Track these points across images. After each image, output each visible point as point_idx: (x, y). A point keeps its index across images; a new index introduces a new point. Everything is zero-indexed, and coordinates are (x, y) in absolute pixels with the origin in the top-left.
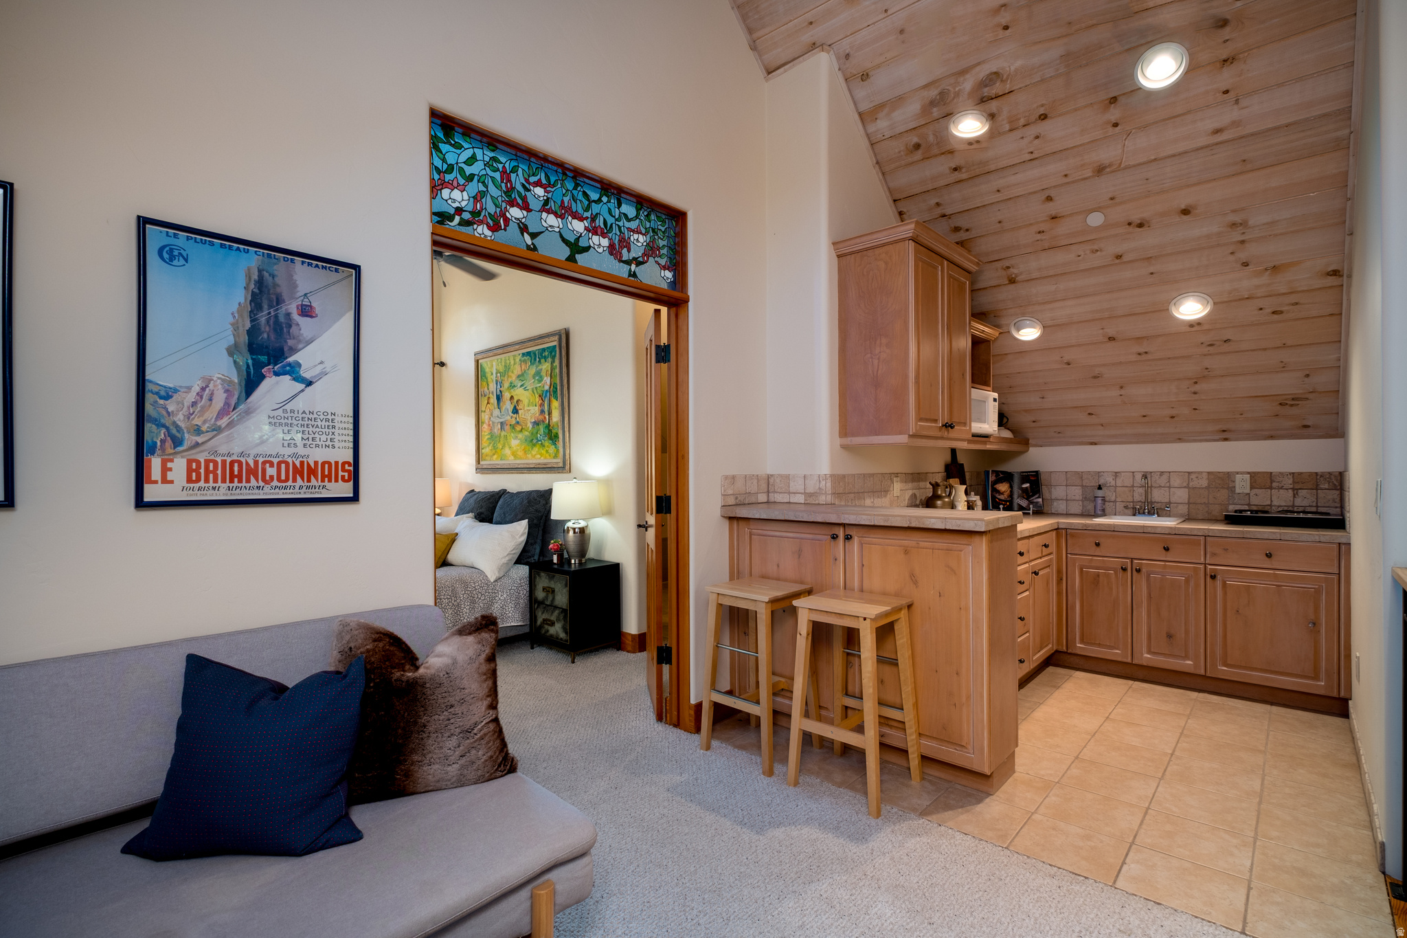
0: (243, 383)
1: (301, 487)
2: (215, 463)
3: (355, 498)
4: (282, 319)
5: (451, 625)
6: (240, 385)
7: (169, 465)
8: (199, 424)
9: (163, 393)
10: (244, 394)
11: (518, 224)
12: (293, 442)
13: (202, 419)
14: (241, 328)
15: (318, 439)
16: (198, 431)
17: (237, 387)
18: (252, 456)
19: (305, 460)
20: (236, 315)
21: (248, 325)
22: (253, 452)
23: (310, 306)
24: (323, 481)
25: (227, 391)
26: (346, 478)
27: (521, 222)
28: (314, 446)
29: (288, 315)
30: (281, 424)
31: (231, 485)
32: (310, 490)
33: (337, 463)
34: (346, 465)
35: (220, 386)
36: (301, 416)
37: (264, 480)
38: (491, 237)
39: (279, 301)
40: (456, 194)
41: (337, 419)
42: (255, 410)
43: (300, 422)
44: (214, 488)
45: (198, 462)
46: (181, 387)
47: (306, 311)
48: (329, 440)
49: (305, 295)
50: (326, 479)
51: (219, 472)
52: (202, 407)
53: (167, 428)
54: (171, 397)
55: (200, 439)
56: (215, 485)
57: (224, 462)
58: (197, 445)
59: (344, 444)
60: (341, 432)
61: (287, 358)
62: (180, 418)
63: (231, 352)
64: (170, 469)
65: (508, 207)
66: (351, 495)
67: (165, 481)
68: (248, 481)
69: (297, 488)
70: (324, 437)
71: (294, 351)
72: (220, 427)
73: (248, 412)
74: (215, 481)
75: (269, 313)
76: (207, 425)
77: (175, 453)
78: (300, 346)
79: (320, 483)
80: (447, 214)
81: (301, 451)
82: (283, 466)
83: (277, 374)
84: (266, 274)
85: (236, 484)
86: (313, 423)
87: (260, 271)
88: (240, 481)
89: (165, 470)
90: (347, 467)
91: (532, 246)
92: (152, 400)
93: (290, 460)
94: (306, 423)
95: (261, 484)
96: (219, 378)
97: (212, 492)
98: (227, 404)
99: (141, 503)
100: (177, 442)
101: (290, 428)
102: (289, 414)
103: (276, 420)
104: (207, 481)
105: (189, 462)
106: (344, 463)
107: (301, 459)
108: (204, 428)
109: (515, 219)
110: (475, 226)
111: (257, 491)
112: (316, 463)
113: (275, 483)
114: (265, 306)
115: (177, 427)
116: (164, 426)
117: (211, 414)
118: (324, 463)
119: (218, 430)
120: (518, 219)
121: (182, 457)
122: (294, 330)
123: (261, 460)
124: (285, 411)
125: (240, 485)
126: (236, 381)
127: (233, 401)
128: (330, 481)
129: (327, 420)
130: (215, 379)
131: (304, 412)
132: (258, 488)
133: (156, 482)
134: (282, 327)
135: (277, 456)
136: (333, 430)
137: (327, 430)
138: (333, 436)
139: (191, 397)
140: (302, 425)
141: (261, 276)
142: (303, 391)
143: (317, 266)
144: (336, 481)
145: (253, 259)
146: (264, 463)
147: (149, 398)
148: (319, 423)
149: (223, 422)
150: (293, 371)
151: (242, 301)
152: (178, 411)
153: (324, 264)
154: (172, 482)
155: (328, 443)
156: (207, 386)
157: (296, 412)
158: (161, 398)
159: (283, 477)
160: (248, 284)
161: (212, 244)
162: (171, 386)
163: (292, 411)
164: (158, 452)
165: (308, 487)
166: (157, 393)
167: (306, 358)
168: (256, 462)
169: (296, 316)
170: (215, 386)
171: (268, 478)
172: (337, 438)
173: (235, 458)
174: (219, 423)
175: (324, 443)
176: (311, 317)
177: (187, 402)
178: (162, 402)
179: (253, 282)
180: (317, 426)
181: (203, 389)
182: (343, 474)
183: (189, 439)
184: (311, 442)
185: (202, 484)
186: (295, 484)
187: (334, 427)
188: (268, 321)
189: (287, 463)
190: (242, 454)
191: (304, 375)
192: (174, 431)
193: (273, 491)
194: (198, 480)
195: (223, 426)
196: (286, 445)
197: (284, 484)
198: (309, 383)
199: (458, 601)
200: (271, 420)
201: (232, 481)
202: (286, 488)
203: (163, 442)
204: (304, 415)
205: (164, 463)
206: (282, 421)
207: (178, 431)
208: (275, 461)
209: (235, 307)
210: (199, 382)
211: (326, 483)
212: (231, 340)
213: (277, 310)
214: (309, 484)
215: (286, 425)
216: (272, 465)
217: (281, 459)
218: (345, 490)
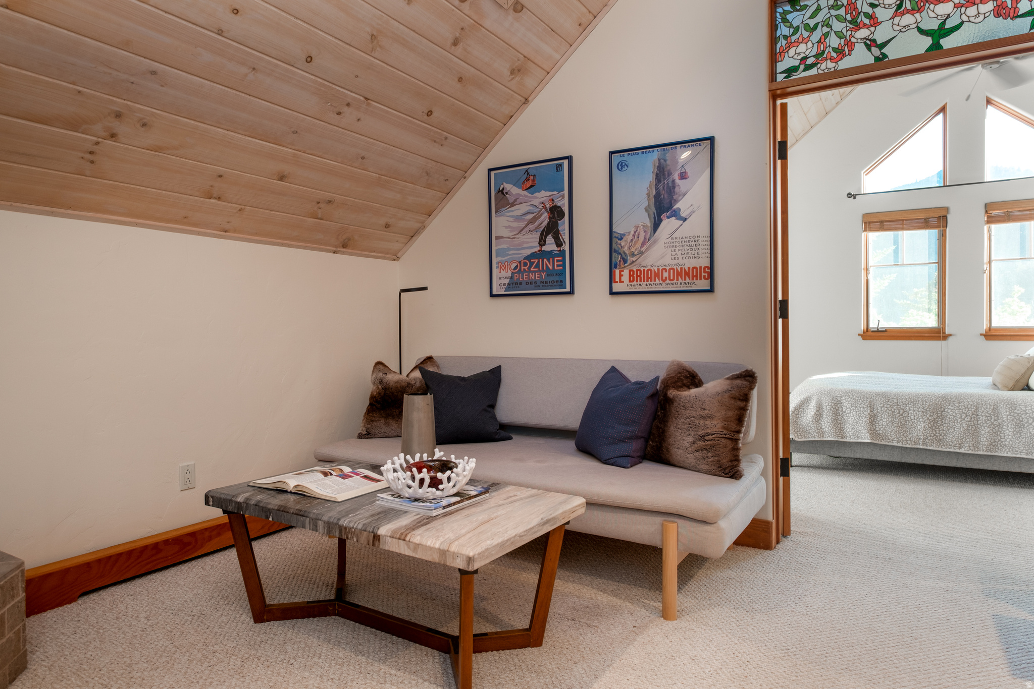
0: (653, 225)
1: (681, 284)
2: (640, 271)
3: (711, 290)
4: (670, 185)
5: (986, 443)
6: (651, 227)
7: (622, 273)
8: (634, 251)
9: (619, 237)
10: (653, 232)
11: (865, 43)
12: (676, 256)
13: (635, 248)
14: (651, 196)
15: (690, 254)
16: (633, 255)
17: (650, 228)
18: (656, 266)
19: (683, 267)
20: (649, 189)
21: (654, 192)
22: (657, 264)
23: (685, 172)
24: (693, 279)
25: (645, 232)
26: (706, 277)
27: (867, 39)
28: (688, 258)
29: (674, 181)
30: (670, 247)
31: (647, 283)
32: (686, 285)
33: (701, 267)
34: (706, 269)
35: (642, 229)
36: (680, 240)
37: (662, 280)
38: (835, 67)
39: (670, 174)
40: (802, 48)
41: (701, 239)
42: (658, 240)
43: (681, 244)
44: (640, 285)
45: (633, 271)
46: (626, 233)
47: (683, 176)
48: (696, 253)
49: (682, 166)
50: (695, 278)
51: (642, 276)
52: (635, 242)
53: (621, 255)
54: (623, 238)
55: (634, 259)
56: (640, 283)
57: (644, 270)
58: (633, 262)
59: (705, 255)
60: (703, 247)
61: (673, 207)
62: (626, 249)
63: (646, 210)
64: (622, 275)
65: (853, 33)
66: (709, 288)
67: (621, 282)
68: (655, 281)
69: (679, 284)
70: (693, 252)
71: (676, 201)
72: (642, 251)
73: (655, 242)
74: (641, 281)
75: (664, 183)
76: (637, 251)
77: (625, 267)
78: (680, 198)
79: (691, 281)
80: (792, 68)
81: (680, 261)
82: (672, 271)
83: (668, 218)
84: (662, 161)
85: (649, 282)
86: (687, 244)
87: (659, 160)
88: (651, 281)
89: (621, 276)
90: (707, 270)
91: (881, 56)
92: (616, 241)
93: (675, 267)
94: (683, 244)
95: (661, 282)
96: (642, 225)
97: (639, 287)
98: (645, 238)
99: (612, 293)
100: (625, 261)
101: (675, 248)
102: (674, 240)
103: (668, 245)
104: (637, 281)
105: (630, 271)
106: (705, 268)
107: (681, 266)
108: (636, 253)
109: (861, 39)
110: (819, 65)
111: (659, 286)
112: (689, 268)
113: (668, 281)
114: (662, 180)
115: (625, 253)
116: (620, 254)
117: (638, 245)
118: (693, 268)
119: (641, 253)
120: (865, 38)
121: (627, 269)
122: (677, 189)
123: (661, 268)
124: (672, 239)
125: (651, 283)
126: (649, 225)
127: (648, 237)
128: (697, 279)
129: (695, 241)
130: (640, 226)
131: (682, 238)
132: (660, 284)
133: (617, 282)
134: (672, 189)
135: (669, 265)
136: (698, 247)
137: (695, 247)
138: (698, 251)
139: (630, 237)
140: (682, 246)
141: (660, 163)
142: (681, 225)
143: (689, 146)
144: (701, 279)
145: (655, 155)
146: (662, 270)
147: (614, 240)
148: (691, 243)
149: (643, 249)
150: (676, 214)
151: (651, 180)
152: (625, 245)
153: (693, 143)
154: (623, 282)
155: (696, 255)
156: (637, 230)
157: (678, 238)
158: (619, 240)
159: (672, 278)
160: (654, 170)
161: (638, 154)
162: (622, 233)
163: (676, 238)
164: (618, 267)
165: (685, 283)
166: (617, 238)
167: (682, 205)
168: (658, 270)
169: (678, 181)
170: (640, 230)
171: (664, 279)
172: (701, 251)
173: (649, 268)
174: (642, 250)
175: (693, 256)
176: (686, 178)
177: (629, 241)
178: (619, 241)
179: (656, 167)
180: (690, 246)
181: (635, 232)
182: (705, 274)
183: (630, 259)
184: (686, 255)
185: (635, 283)
186: (677, 282)
187: (699, 245)
188: (663, 188)
189: (673, 269)
190: (652, 266)
191: (682, 215)
192: (624, 256)
193: (667, 286)
194: (633, 281)
195: (644, 251)
196: (673, 259)
197: (672, 282)
198: (685, 220)
199: (1000, 421)
200: (666, 245)
201: (648, 281)
202: (673, 284)
203: (620, 261)
204: (682, 240)
205: (620, 272)
206: (671, 245)
207: (625, 256)
208: (668, 268)
209: (648, 185)
210: (633, 229)
211: (695, 281)
212: (646, 204)
213: (668, 180)
214: (685, 281)
215: (673, 246)
216: (666, 271)
217: (670, 267)
218: (704, 284)
